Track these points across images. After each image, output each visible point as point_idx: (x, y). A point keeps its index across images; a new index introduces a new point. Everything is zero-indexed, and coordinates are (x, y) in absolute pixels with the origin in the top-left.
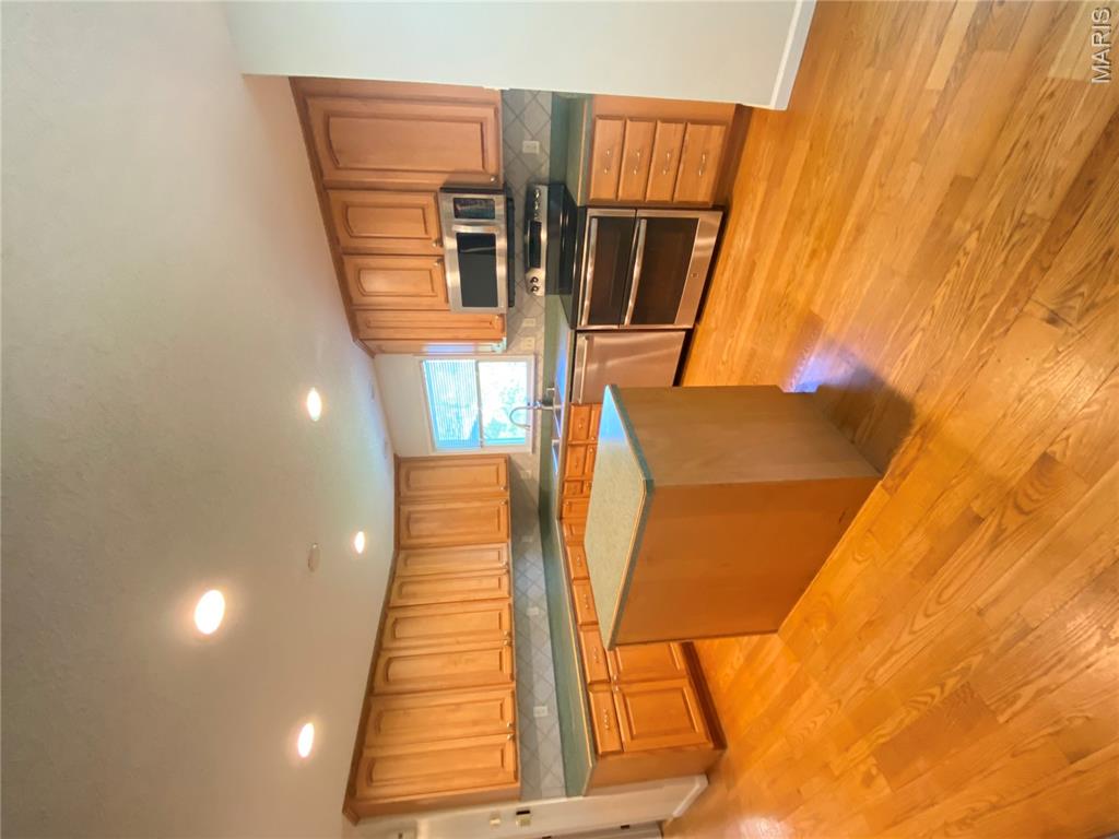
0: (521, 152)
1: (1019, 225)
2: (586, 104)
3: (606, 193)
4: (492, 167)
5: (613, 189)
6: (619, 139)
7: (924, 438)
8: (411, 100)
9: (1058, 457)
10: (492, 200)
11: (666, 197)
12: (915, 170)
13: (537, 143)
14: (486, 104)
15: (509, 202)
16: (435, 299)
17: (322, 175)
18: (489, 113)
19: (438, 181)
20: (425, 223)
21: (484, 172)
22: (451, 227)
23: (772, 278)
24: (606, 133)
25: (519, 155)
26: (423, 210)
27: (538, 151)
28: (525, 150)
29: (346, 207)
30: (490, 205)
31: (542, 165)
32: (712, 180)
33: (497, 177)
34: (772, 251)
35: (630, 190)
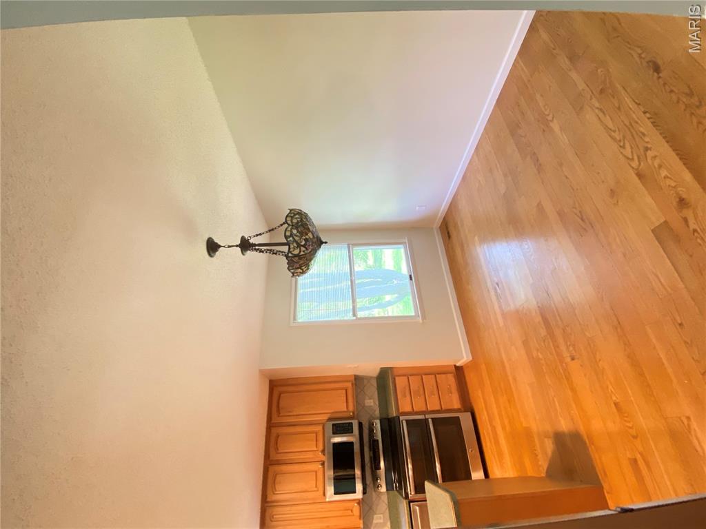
0: (364, 406)
1: (544, 341)
2: (390, 371)
3: (408, 409)
4: (351, 408)
5: (411, 407)
6: (407, 383)
7: (593, 444)
8: (321, 383)
9: (617, 401)
10: (352, 423)
11: (438, 408)
12: (513, 347)
13: (372, 401)
14: (348, 381)
15: (360, 425)
16: (318, 492)
17: (271, 421)
18: (349, 385)
19: (326, 417)
20: (316, 441)
21: (348, 411)
22: (330, 440)
23: (504, 428)
24: (401, 382)
25: (364, 407)
26: (316, 433)
27: (372, 404)
28: (366, 404)
29: (278, 436)
30: (351, 424)
31: (375, 411)
32: (458, 396)
33: (353, 413)
34: (494, 406)
35: (419, 406)
